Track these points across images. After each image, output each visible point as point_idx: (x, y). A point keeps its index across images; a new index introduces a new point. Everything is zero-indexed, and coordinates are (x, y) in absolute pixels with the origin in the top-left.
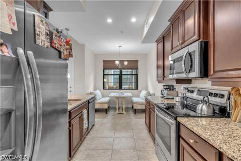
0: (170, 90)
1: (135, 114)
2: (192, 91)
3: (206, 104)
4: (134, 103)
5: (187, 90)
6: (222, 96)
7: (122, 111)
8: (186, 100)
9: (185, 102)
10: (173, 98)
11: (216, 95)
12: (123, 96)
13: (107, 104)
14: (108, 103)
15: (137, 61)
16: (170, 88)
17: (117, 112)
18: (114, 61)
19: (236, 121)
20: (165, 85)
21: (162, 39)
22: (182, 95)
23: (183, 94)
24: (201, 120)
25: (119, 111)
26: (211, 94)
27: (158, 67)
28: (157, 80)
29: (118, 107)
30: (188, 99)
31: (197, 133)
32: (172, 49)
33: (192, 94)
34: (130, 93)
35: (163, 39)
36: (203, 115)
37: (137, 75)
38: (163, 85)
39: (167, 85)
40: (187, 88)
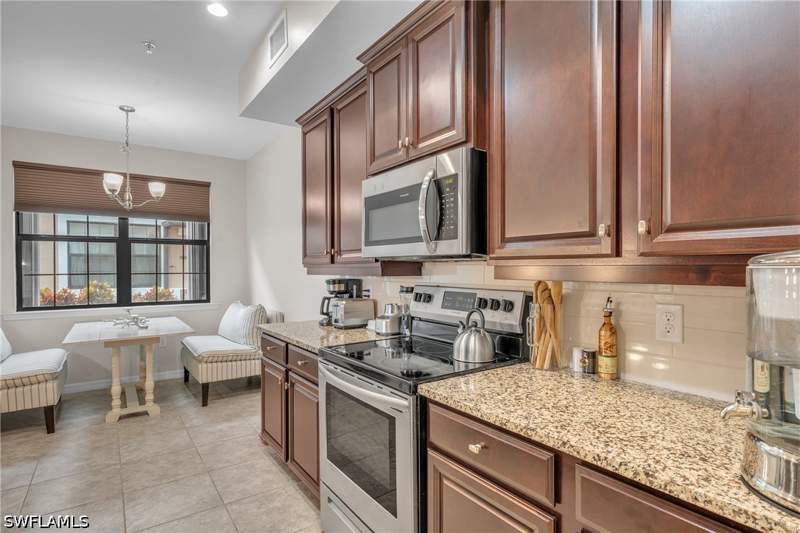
0: (351, 296)
1: (205, 404)
2: (429, 298)
3: (479, 331)
4: (200, 360)
5: (411, 296)
6: (509, 306)
7: (142, 402)
8: (410, 326)
9: (407, 332)
10: (364, 326)
11: (496, 305)
12: (142, 334)
13: (52, 385)
14: (55, 376)
15: (207, 185)
16: (349, 289)
17: (117, 410)
18: (99, 174)
19: (541, 369)
20: (334, 282)
21: (326, 116)
22: (396, 312)
23: (399, 308)
24: (467, 383)
25: (124, 405)
26: (483, 303)
27: (307, 219)
28: (305, 264)
29: (116, 390)
30: (415, 322)
31: (491, 421)
32: (373, 157)
33: (428, 305)
34: (174, 320)
35: (329, 117)
36: (471, 367)
37: (202, 245)
38: (328, 282)
39: (340, 282)
40: (410, 290)
